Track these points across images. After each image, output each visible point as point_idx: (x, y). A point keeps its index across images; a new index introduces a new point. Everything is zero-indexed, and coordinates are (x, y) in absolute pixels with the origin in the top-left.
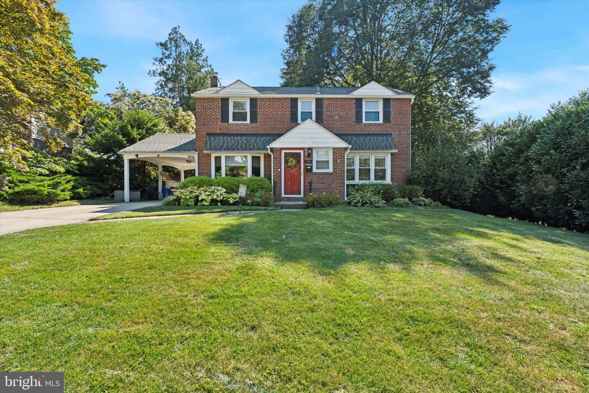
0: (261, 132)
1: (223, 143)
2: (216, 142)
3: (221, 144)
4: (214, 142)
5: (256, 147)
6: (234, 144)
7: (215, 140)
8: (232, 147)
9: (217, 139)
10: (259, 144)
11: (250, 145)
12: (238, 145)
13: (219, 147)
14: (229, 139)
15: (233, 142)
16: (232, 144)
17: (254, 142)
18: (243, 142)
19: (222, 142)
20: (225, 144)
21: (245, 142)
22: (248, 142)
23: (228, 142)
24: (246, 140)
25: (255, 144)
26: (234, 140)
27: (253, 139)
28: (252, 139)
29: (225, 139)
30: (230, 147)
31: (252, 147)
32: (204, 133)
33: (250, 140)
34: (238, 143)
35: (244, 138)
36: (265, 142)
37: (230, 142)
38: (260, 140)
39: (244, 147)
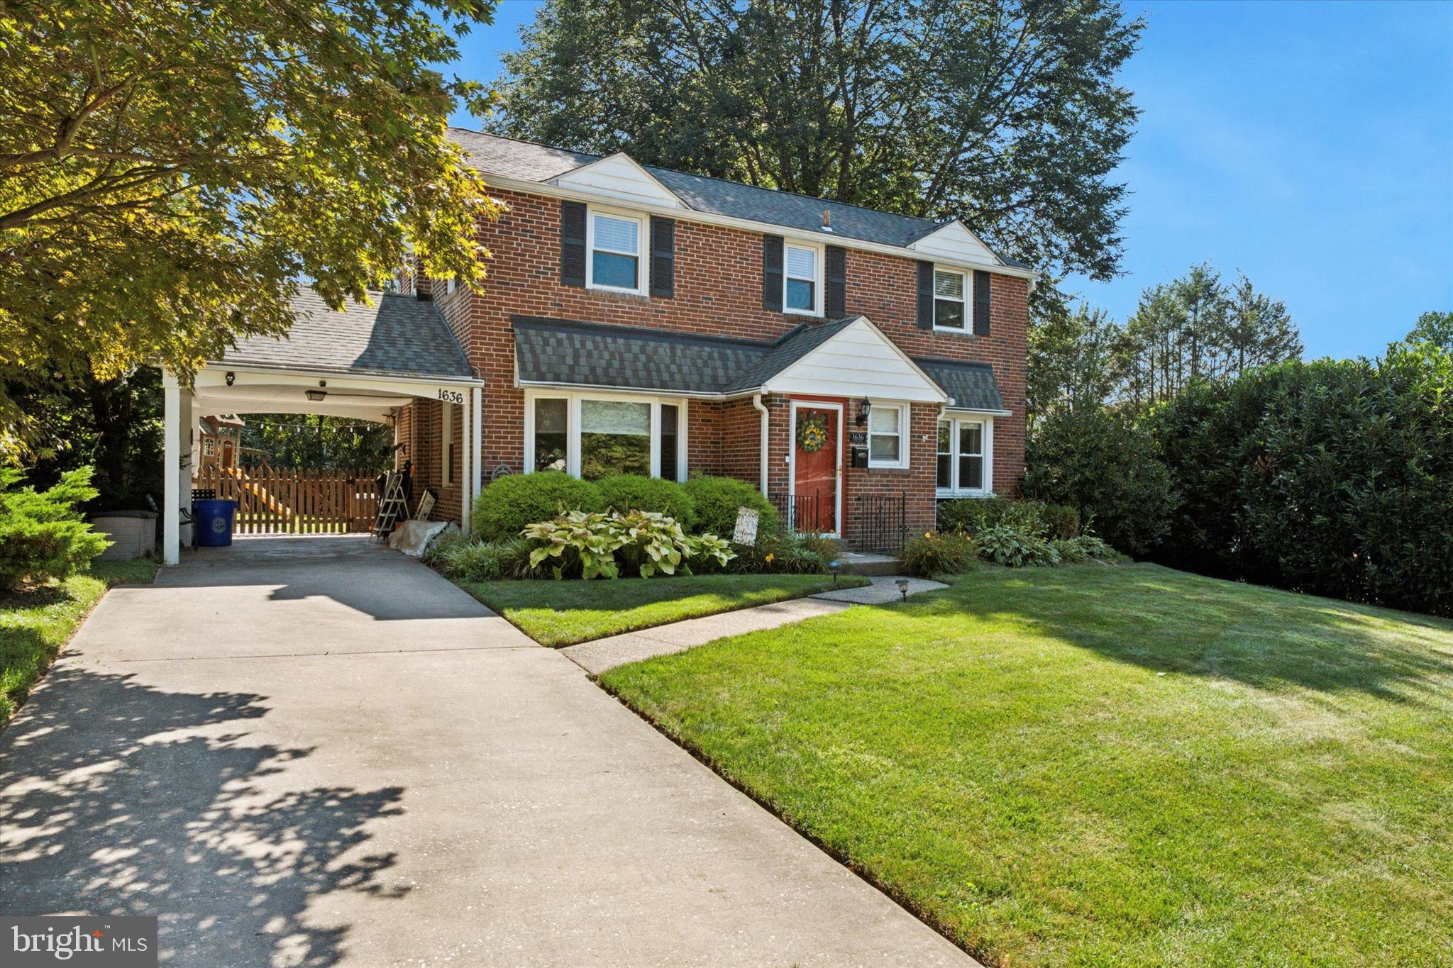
0: (683, 328)
1: (576, 356)
2: (549, 350)
3: (569, 361)
4: (544, 352)
5: (677, 377)
6: (609, 364)
7: (546, 342)
8: (606, 370)
9: (553, 341)
10: (685, 369)
11: (658, 371)
12: (622, 368)
13: (565, 369)
14: (589, 345)
15: (606, 355)
16: (603, 363)
17: (668, 361)
18: (636, 359)
19: (570, 351)
20: (583, 361)
21: (643, 358)
22: (650, 359)
23: (589, 354)
24: (643, 351)
25: (674, 368)
26: (606, 348)
27: (664, 349)
28: (661, 351)
29: (577, 344)
30: (599, 371)
31: (666, 376)
32: (503, 314)
33: (655, 351)
34: (622, 361)
35: (636, 345)
36: (699, 362)
37: (595, 353)
38: (684, 356)
39: (642, 374)
